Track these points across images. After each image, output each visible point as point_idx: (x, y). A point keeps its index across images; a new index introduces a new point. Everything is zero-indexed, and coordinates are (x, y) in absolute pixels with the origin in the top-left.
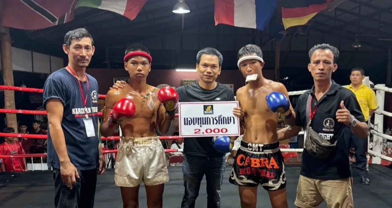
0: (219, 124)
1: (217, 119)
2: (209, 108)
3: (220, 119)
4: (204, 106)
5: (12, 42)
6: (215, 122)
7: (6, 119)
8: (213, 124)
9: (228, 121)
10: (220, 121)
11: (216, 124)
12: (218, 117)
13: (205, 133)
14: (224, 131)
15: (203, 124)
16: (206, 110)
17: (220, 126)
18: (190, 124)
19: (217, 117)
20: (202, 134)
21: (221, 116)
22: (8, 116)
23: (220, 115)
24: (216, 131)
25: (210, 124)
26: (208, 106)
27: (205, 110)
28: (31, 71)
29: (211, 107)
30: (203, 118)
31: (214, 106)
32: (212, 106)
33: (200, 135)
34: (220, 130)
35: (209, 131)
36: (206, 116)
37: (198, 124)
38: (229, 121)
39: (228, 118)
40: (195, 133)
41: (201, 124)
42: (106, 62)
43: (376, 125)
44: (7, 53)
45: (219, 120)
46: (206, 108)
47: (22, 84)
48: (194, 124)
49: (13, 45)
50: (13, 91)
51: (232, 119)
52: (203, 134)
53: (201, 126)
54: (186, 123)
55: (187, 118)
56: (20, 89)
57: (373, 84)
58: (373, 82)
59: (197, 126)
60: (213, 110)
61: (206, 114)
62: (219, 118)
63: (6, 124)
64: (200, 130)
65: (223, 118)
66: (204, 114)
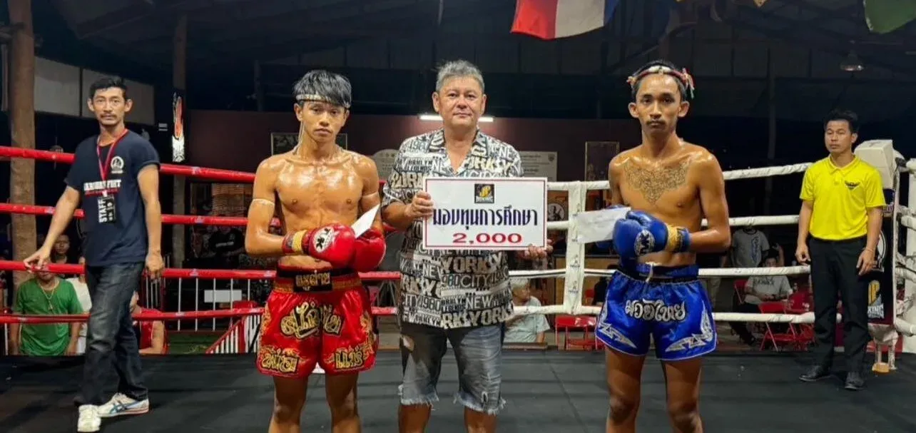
0: (505, 223)
1: (502, 214)
2: (485, 190)
3: (508, 214)
4: (476, 186)
5: (38, 45)
6: (497, 219)
7: (11, 229)
8: (493, 223)
9: (523, 218)
10: (508, 219)
11: (499, 223)
12: (503, 209)
13: (476, 243)
14: (515, 238)
15: (472, 223)
16: (479, 196)
17: (507, 230)
18: (444, 223)
19: (501, 210)
20: (468, 244)
21: (510, 207)
22: (16, 219)
23: (507, 206)
24: (499, 238)
25: (486, 223)
26: (484, 185)
27: (476, 194)
28: (77, 114)
29: (489, 188)
30: (472, 211)
31: (495, 187)
32: (492, 186)
33: (465, 246)
34: (507, 237)
35: (483, 238)
36: (479, 207)
37: (462, 223)
38: (526, 219)
39: (524, 211)
40: (456, 241)
41: (467, 223)
42: (254, 96)
43: (912, 257)
44: (24, 71)
45: (505, 216)
46: (480, 189)
47: (54, 145)
48: (453, 223)
49: (39, 52)
50: (32, 162)
51: (532, 214)
52: (472, 245)
53: (467, 228)
54: (437, 220)
55: (440, 211)
56: (51, 156)
57: (903, 158)
58: (902, 153)
59: (460, 228)
60: (493, 194)
61: (479, 202)
62: (505, 211)
63: (9, 240)
64: (464, 236)
65: (515, 211)
66: (475, 202)
